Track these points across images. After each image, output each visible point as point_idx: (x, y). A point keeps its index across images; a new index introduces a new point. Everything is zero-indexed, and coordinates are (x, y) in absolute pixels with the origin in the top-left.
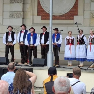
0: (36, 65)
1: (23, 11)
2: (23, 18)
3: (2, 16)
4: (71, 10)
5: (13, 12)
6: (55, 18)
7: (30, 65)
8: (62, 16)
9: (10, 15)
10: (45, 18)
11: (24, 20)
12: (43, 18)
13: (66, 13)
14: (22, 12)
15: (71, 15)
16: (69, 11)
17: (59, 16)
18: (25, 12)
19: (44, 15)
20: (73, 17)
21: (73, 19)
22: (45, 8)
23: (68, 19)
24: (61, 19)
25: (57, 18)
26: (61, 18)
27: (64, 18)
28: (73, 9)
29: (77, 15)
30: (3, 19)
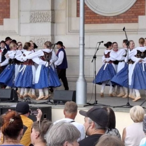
0: (59, 101)
1: (53, 10)
2: (53, 22)
3: (17, 19)
4: (133, 6)
5: (36, 12)
6: (106, 20)
7: (50, 101)
8: (118, 17)
9: (31, 16)
10: (90, 20)
11: (55, 25)
12: (86, 20)
13: (124, 11)
14: (50, 12)
15: (134, 14)
16: (130, 8)
17: (114, 16)
18: (56, 12)
19: (88, 16)
20: (137, 17)
21: (137, 22)
22: (90, 3)
23: (129, 22)
24: (117, 23)
25: (110, 20)
26: (117, 20)
27: (122, 19)
28: (136, 5)
29: (145, 15)
30: (20, 23)
